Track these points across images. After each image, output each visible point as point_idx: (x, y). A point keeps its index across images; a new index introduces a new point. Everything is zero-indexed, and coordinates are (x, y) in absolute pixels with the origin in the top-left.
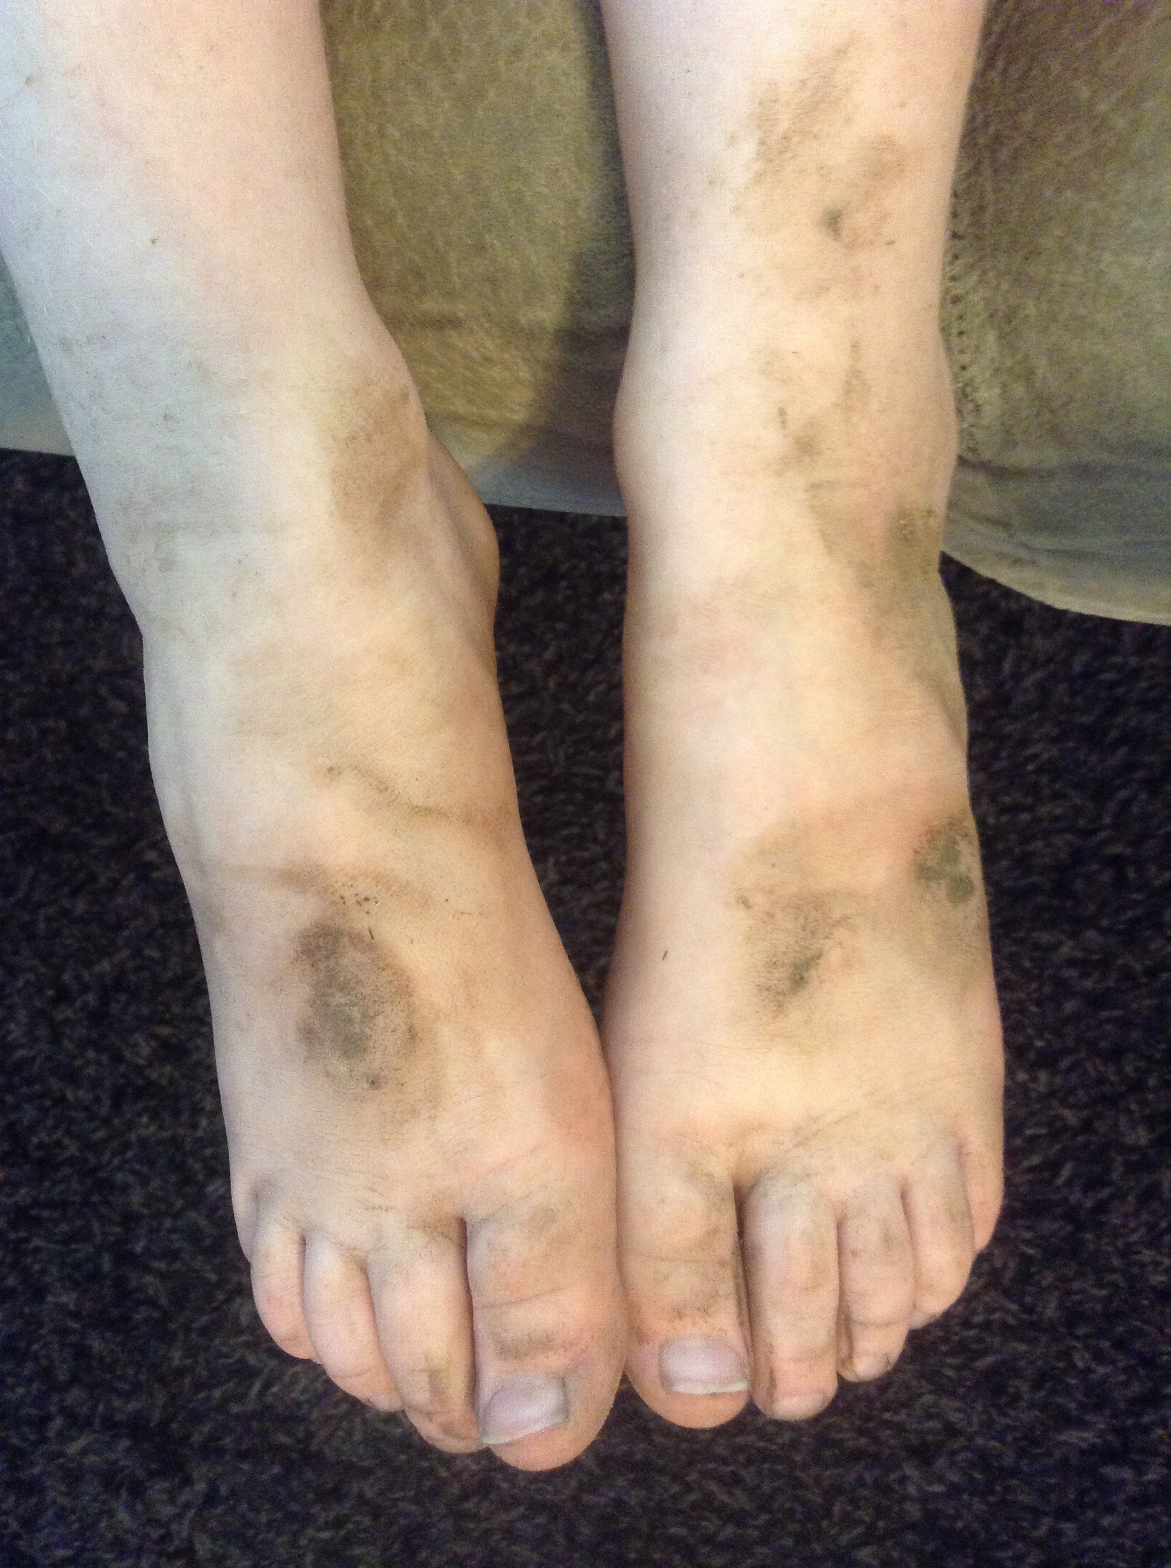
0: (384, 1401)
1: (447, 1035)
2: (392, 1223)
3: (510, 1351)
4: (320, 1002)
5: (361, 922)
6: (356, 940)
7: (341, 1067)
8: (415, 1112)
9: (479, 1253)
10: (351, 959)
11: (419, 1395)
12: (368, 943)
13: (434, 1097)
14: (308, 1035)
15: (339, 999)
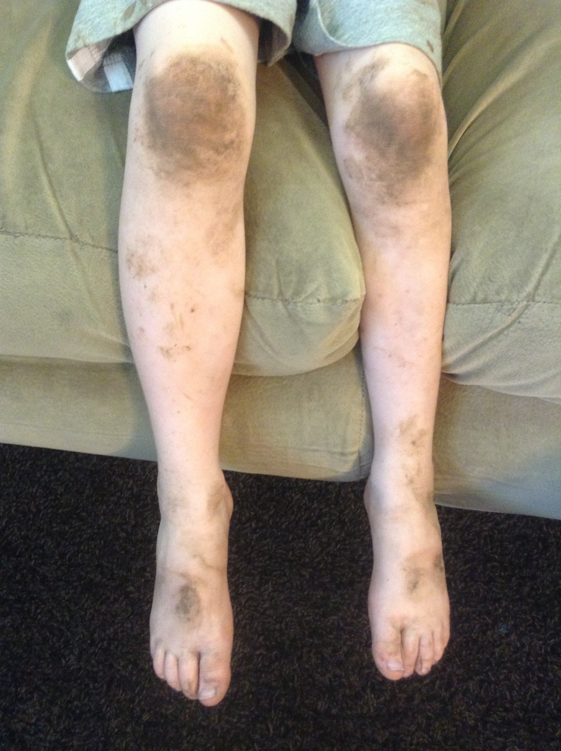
0: (178, 689)
1: (205, 613)
2: (186, 651)
3: (207, 681)
4: (182, 602)
5: (193, 586)
6: (192, 590)
7: (182, 615)
8: (195, 628)
9: (202, 662)
10: (190, 593)
11: (186, 687)
12: (194, 591)
13: (200, 625)
14: (178, 608)
15: (186, 601)
